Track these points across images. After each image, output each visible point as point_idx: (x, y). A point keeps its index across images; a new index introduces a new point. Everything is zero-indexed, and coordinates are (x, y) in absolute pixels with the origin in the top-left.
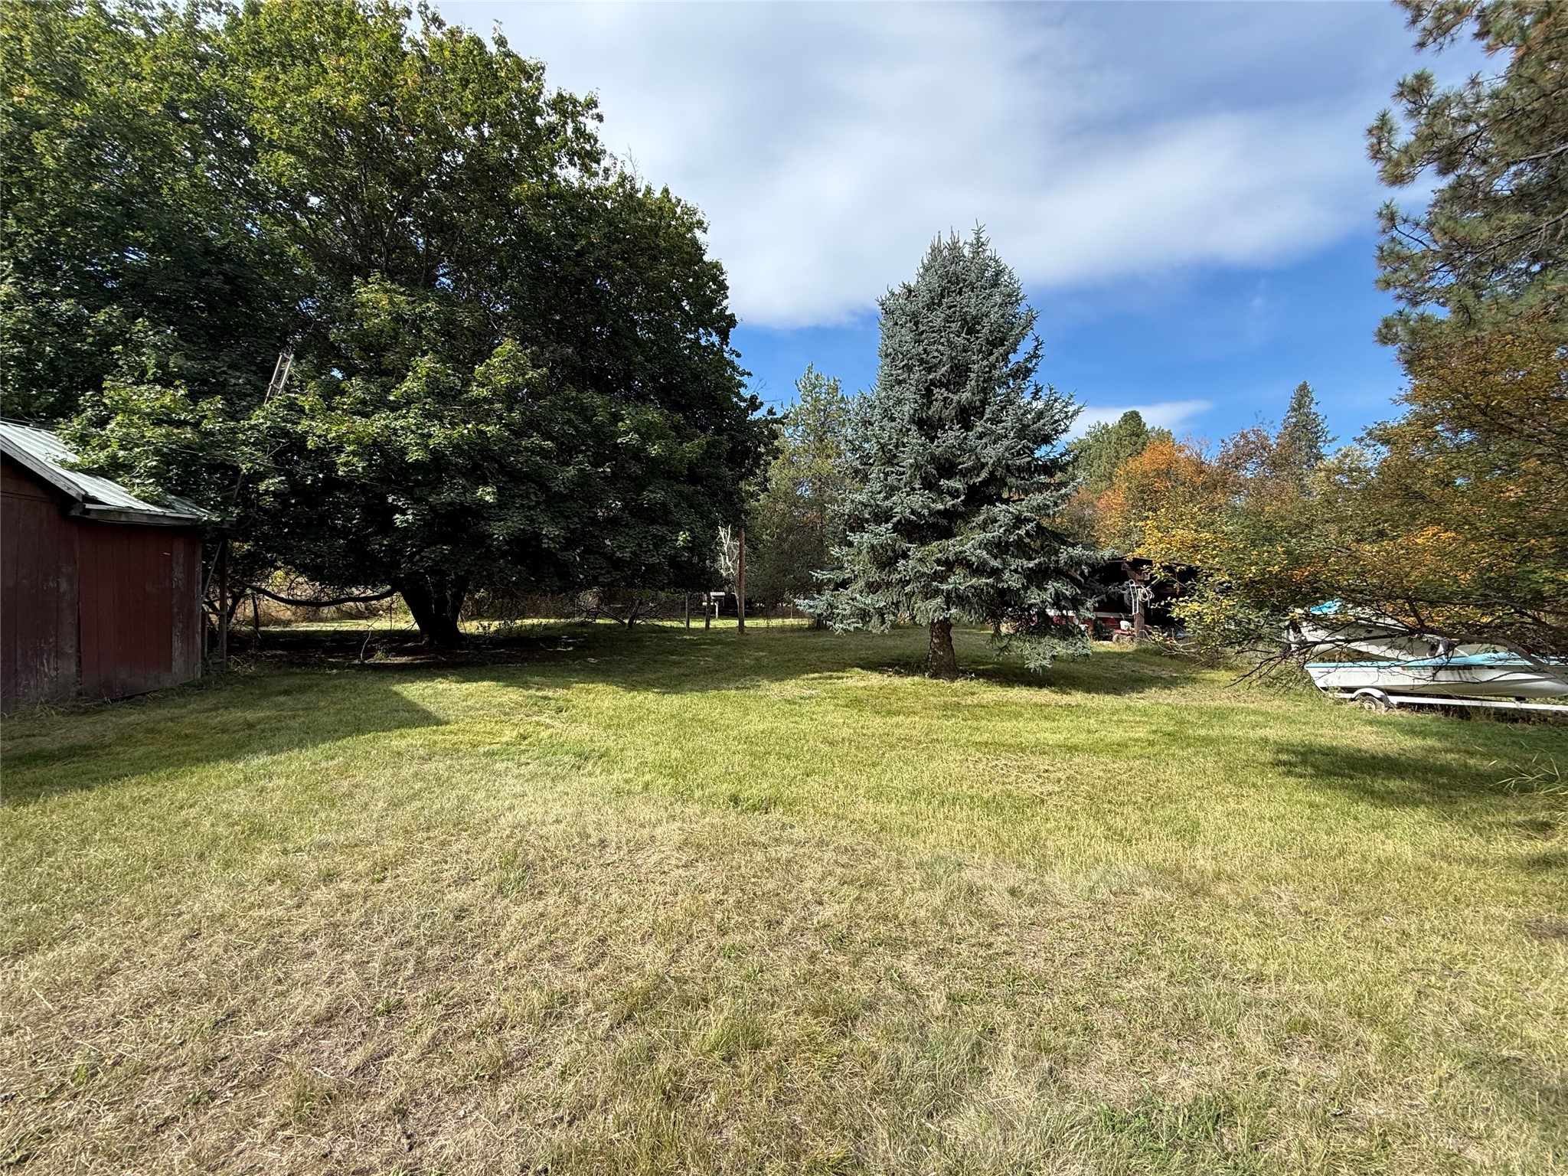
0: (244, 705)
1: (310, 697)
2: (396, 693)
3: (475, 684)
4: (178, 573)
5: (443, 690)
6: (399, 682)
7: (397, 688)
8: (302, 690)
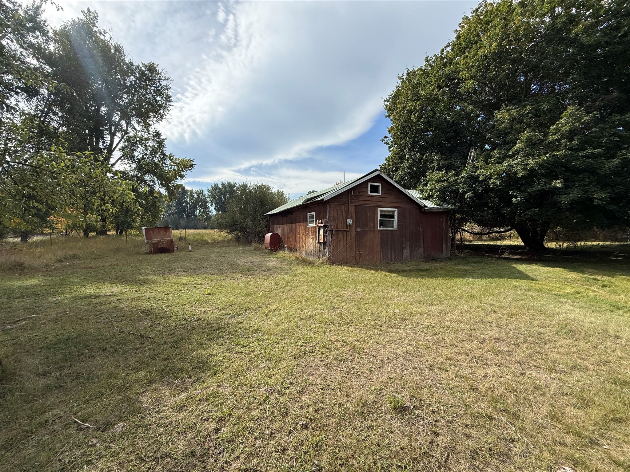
0: (463, 265)
1: (482, 265)
2: (514, 267)
3: (552, 268)
4: (444, 225)
5: (535, 269)
6: (515, 264)
7: (515, 266)
8: (479, 262)
